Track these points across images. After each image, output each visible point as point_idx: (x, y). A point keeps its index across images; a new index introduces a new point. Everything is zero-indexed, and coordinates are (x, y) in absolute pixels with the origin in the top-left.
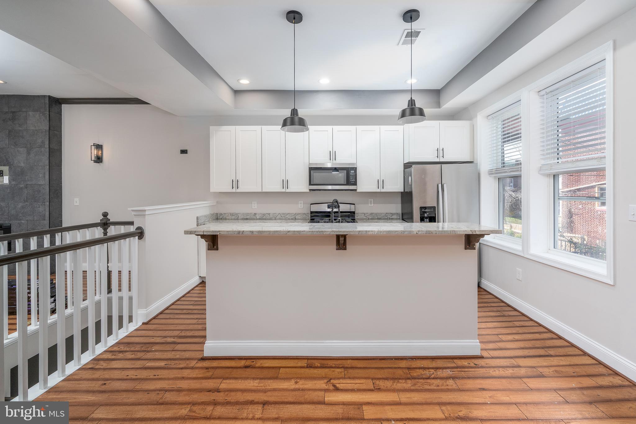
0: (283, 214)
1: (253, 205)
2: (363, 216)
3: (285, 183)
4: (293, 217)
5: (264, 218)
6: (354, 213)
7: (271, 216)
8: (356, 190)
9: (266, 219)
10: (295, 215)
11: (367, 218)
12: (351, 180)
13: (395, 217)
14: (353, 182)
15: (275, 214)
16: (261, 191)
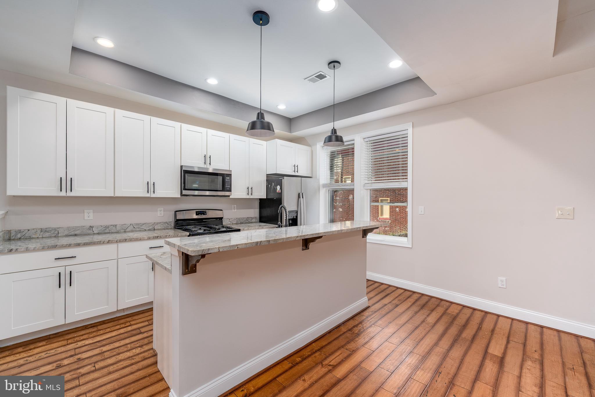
0: (137, 224)
1: (86, 215)
2: (228, 221)
3: (150, 186)
4: (151, 227)
5: (107, 231)
6: (221, 218)
7: (118, 228)
8: (229, 196)
9: (110, 233)
10: (153, 224)
11: (232, 223)
12: (226, 187)
13: (254, 220)
14: (229, 189)
15: (125, 226)
16: (113, 195)
